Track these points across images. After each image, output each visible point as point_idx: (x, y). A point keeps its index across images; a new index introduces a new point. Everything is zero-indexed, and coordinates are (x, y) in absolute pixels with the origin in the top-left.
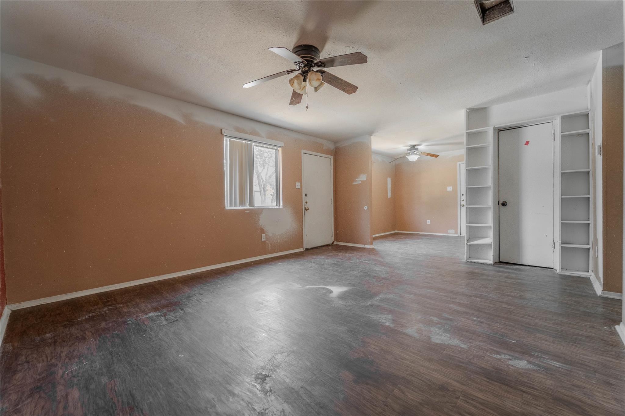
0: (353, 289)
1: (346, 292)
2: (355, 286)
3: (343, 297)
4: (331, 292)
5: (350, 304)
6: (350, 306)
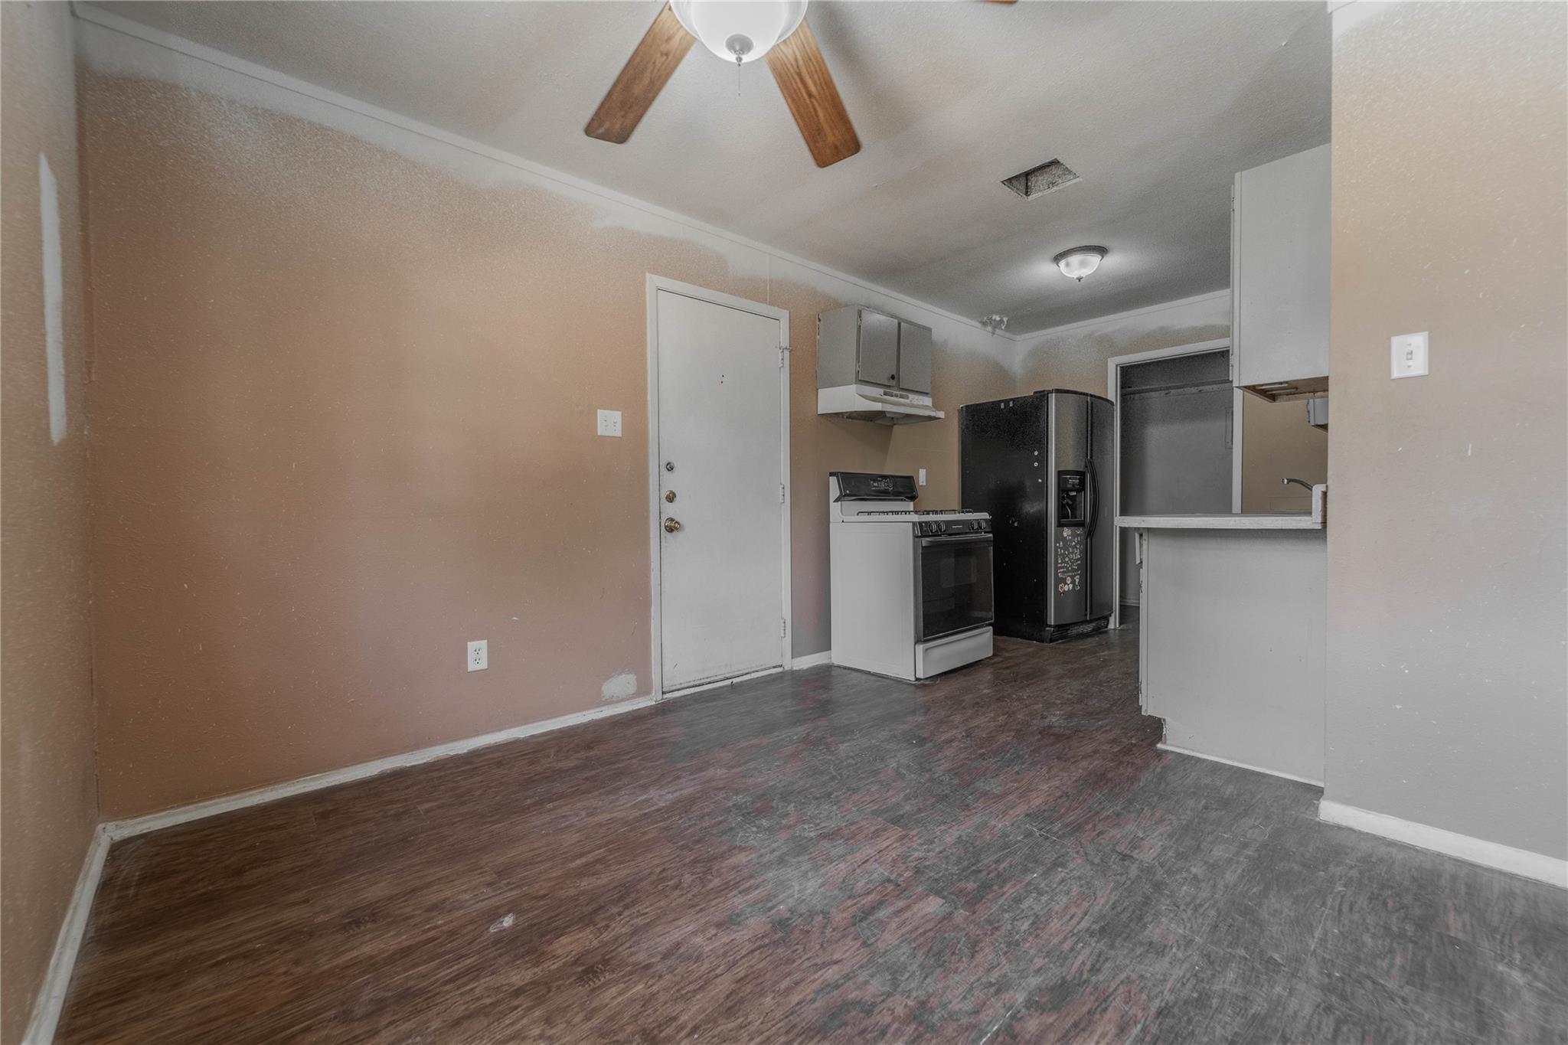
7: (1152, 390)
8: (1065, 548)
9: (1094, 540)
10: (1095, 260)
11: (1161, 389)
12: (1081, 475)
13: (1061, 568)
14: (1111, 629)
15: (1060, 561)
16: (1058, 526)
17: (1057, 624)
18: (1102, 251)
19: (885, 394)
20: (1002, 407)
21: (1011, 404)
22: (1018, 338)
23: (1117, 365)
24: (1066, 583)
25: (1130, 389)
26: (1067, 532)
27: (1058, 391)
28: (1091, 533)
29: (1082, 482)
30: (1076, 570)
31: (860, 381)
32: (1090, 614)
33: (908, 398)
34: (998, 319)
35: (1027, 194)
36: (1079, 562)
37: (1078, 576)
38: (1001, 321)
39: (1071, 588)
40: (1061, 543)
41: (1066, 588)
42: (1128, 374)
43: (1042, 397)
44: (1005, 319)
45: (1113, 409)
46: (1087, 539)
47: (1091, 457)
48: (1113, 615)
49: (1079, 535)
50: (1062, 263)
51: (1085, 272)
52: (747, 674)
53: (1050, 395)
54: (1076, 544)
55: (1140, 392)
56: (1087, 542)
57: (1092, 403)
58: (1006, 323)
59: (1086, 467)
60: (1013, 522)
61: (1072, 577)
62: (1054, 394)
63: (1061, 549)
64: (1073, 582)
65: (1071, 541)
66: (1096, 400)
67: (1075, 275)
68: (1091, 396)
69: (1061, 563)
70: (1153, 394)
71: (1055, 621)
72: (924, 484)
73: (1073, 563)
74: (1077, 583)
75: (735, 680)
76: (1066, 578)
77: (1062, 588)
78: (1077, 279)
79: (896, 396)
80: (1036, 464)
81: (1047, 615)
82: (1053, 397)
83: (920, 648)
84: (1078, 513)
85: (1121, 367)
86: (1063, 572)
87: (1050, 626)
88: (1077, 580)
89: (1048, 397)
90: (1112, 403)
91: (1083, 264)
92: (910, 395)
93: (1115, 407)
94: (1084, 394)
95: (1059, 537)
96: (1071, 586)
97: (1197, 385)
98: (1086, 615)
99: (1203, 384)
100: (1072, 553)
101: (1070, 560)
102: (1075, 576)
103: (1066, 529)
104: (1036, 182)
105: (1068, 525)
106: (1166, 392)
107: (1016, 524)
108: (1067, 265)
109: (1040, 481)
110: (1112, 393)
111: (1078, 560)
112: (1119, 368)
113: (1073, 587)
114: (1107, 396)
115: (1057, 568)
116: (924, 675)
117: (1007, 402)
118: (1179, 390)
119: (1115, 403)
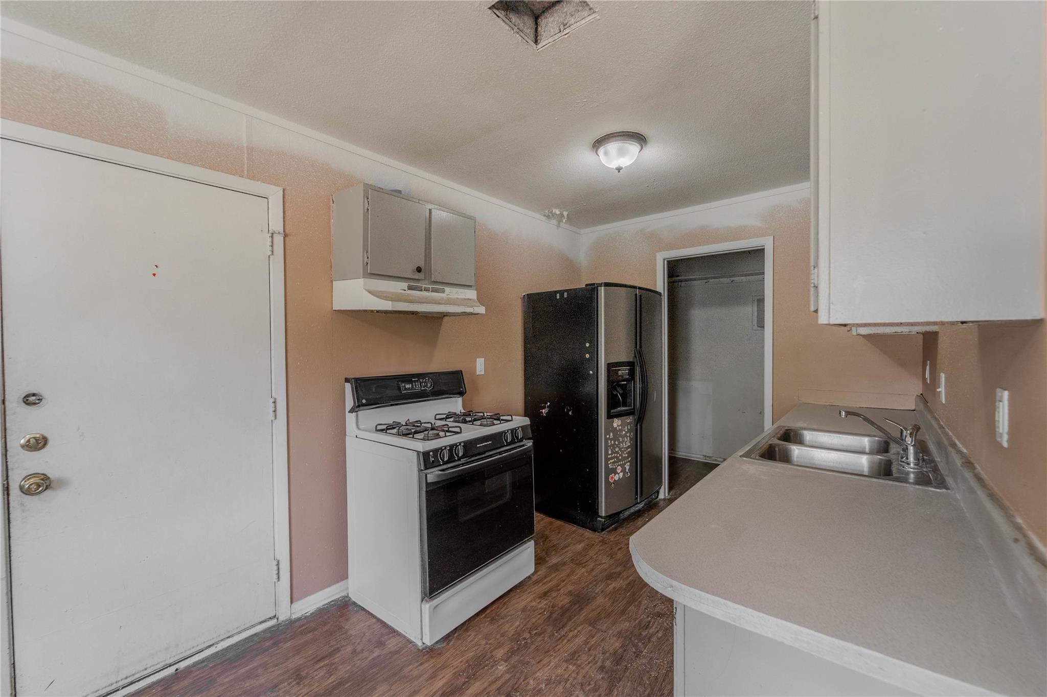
7: (695, 280)
8: (615, 438)
9: (644, 426)
10: (633, 148)
11: (701, 279)
12: (631, 364)
13: (612, 458)
14: (661, 500)
15: (610, 452)
16: (608, 418)
17: (607, 515)
18: (640, 138)
19: (410, 288)
20: (558, 297)
21: (565, 295)
22: (582, 231)
23: (664, 259)
24: (616, 473)
25: (678, 278)
26: (616, 423)
27: (607, 285)
28: (640, 420)
29: (632, 373)
30: (627, 458)
31: (371, 274)
32: (640, 497)
33: (443, 291)
34: (558, 212)
35: (536, 42)
36: (630, 449)
37: (629, 463)
38: (562, 215)
39: (621, 477)
40: (611, 435)
41: (616, 477)
42: (674, 268)
43: (592, 289)
44: (565, 213)
45: (661, 299)
46: (637, 426)
47: (641, 347)
48: (663, 487)
49: (629, 423)
50: (601, 151)
51: (625, 162)
52: (209, 647)
53: (599, 288)
54: (626, 433)
55: (686, 281)
56: (637, 429)
57: (640, 296)
58: (566, 217)
59: (635, 357)
60: (568, 411)
61: (623, 466)
62: (603, 287)
63: (611, 440)
64: (624, 470)
65: (621, 431)
66: (644, 292)
67: (614, 165)
68: (640, 288)
69: (611, 454)
70: (695, 282)
71: (606, 511)
72: (483, 373)
73: (623, 452)
74: (627, 471)
75: (182, 665)
76: (616, 468)
77: (612, 478)
78: (616, 169)
79: (427, 290)
80: (587, 356)
81: (598, 506)
82: (602, 290)
83: (427, 607)
84: (628, 401)
85: (668, 261)
86: (613, 463)
87: (601, 517)
88: (627, 468)
89: (597, 291)
90: (660, 294)
91: (621, 153)
92: (446, 288)
93: (662, 297)
94: (635, 287)
95: (609, 429)
96: (621, 475)
97: (730, 277)
98: (637, 499)
99: (734, 276)
100: (622, 442)
101: (620, 449)
102: (625, 464)
103: (616, 420)
104: (546, 26)
105: (618, 416)
106: (706, 281)
107: (570, 413)
108: (606, 153)
109: (591, 372)
110: (660, 284)
111: (628, 447)
112: (666, 262)
113: (624, 475)
114: (656, 288)
115: (607, 460)
116: (431, 640)
117: (561, 292)
118: (716, 280)
119: (662, 293)
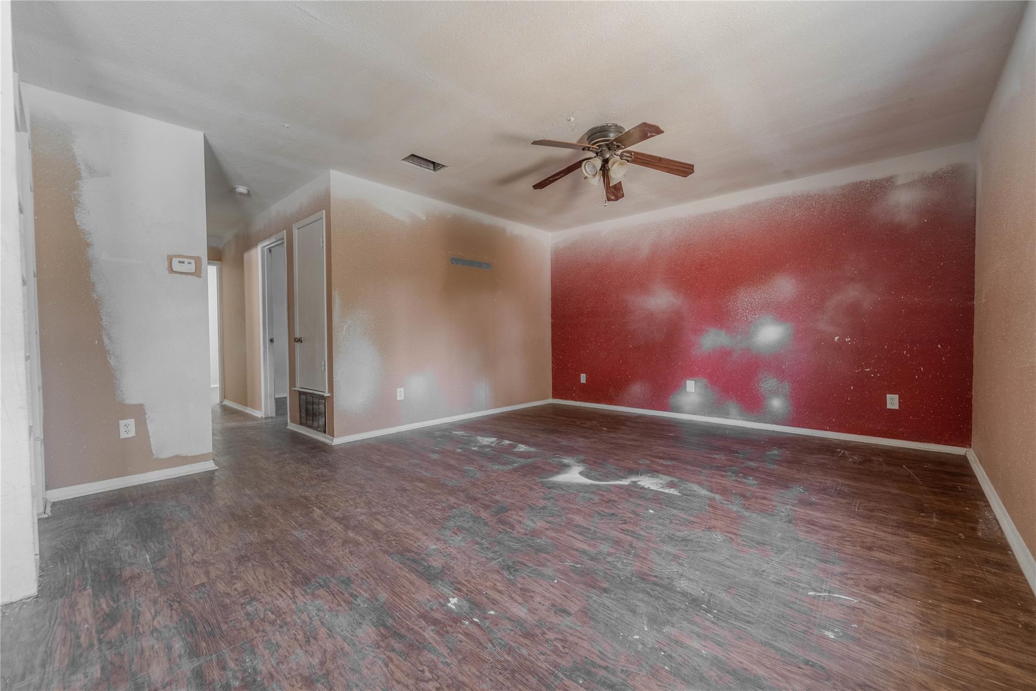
0: (546, 478)
1: (558, 473)
2: (541, 482)
3: (563, 468)
4: (581, 473)
5: (555, 459)
6: (556, 458)
